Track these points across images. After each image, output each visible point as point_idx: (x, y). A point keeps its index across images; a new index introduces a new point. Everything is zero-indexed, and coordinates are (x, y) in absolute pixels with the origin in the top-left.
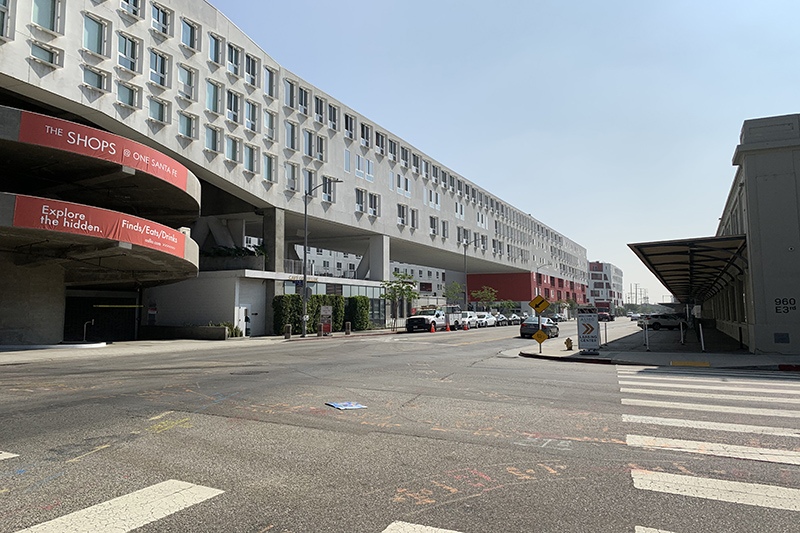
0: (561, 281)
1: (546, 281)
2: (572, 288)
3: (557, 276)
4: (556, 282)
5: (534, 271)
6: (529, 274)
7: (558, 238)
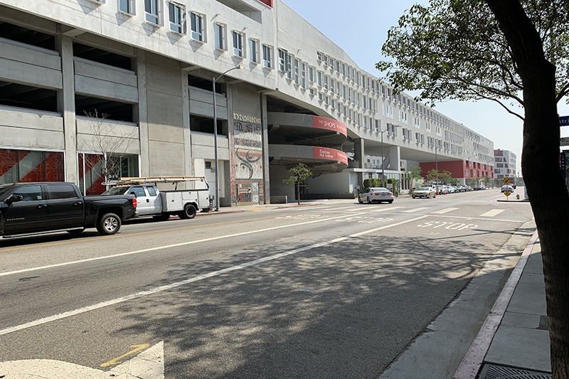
0: (479, 164)
1: (471, 165)
2: (485, 169)
3: (477, 162)
4: (476, 165)
5: (465, 159)
6: (462, 161)
7: (477, 137)
